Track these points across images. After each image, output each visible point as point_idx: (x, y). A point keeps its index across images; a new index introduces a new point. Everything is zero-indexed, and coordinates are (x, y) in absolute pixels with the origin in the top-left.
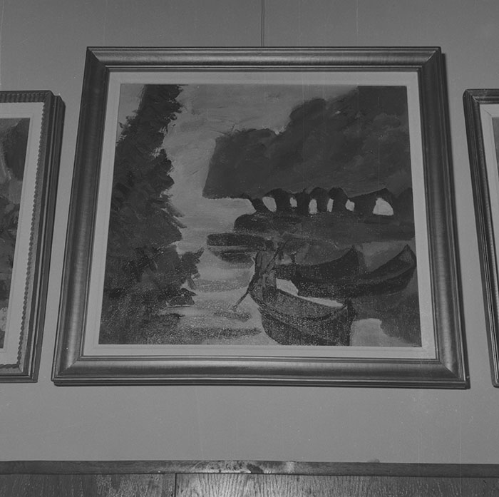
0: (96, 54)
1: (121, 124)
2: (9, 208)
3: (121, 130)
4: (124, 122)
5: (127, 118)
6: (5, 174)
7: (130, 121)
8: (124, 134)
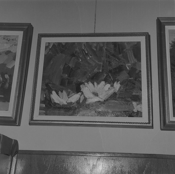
0: (160, 20)
1: (170, 43)
2: (137, 72)
3: (170, 45)
4: (171, 43)
5: (172, 41)
6: (134, 60)
7: (173, 42)
8: (171, 46)
